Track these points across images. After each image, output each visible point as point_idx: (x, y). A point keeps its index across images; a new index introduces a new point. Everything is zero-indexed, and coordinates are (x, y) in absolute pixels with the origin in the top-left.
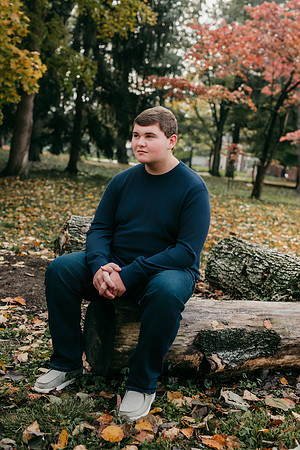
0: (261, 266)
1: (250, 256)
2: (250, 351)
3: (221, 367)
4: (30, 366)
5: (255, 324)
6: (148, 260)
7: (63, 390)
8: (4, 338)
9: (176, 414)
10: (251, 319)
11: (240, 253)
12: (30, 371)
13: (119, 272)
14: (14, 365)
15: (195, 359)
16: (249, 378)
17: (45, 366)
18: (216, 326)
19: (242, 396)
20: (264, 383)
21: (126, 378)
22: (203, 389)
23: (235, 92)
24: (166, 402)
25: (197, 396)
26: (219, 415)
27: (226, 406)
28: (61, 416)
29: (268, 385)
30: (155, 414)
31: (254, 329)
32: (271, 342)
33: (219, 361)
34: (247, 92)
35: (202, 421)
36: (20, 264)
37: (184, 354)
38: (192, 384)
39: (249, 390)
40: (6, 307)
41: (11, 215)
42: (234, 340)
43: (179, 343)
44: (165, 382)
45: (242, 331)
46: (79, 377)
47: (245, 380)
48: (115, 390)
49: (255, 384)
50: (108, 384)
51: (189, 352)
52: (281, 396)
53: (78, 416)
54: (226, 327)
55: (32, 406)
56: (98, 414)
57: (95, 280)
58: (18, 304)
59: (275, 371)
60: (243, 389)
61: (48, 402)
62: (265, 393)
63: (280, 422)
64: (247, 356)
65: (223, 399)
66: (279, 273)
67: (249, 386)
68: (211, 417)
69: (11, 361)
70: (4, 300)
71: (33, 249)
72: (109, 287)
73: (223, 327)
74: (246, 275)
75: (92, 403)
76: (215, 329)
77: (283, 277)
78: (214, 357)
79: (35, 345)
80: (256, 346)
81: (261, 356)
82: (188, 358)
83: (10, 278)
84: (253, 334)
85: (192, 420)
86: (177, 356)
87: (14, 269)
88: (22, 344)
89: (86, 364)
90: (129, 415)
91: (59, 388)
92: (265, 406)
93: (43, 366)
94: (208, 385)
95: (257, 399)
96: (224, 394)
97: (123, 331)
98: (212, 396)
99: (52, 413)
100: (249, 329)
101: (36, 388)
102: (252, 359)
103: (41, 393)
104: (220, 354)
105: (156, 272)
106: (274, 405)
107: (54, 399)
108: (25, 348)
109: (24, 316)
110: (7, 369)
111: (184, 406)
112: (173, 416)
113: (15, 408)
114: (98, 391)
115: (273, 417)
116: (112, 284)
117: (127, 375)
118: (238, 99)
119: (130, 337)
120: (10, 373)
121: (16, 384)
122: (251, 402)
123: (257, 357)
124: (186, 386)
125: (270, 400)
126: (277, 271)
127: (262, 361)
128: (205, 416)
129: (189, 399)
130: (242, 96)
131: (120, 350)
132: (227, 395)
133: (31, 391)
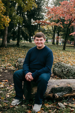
0: (66, 69)
1: (64, 67)
2: (65, 92)
3: (58, 97)
4: (10, 98)
5: (66, 85)
6: (38, 71)
7: (19, 104)
8: (3, 91)
9: (47, 109)
10: (65, 84)
11: (61, 66)
12: (10, 100)
13: (31, 75)
14: (6, 98)
15: (51, 95)
16: (65, 99)
17: (14, 98)
18: (56, 86)
19: (63, 104)
20: (69, 100)
21: (34, 101)
22: (54, 103)
23: (58, 24)
24: (44, 106)
25: (52, 105)
26: (58, 109)
27: (60, 107)
28: (18, 111)
29: (70, 100)
30: (42, 110)
31: (66, 87)
32: (70, 90)
33: (57, 95)
34: (61, 24)
35: (54, 111)
36: (6, 71)
37: (48, 94)
38: (51, 101)
39: (65, 102)
40: (3, 83)
41: (3, 58)
42: (61, 90)
43: (47, 91)
44: (44, 101)
45: (63, 87)
46: (23, 101)
47: (64, 100)
48: (32, 104)
49: (66, 101)
50: (30, 102)
51: (50, 93)
52: (73, 103)
53: (23, 111)
54: (59, 86)
55: (11, 109)
56: (28, 110)
57: (26, 77)
58: (6, 82)
59: (71, 97)
60: (63, 102)
61: (15, 108)
62: (69, 103)
63: (73, 111)
64: (64, 94)
65: (59, 105)
66: (71, 71)
67: (65, 101)
68: (56, 110)
69: (5, 97)
70: (3, 81)
71: (9, 66)
72: (29, 79)
73: (58, 87)
74: (63, 72)
75: (26, 107)
76: (56, 87)
77: (72, 72)
78: (56, 94)
79: (11, 93)
80: (66, 91)
81: (68, 93)
82: (49, 95)
83: (4, 75)
84: (65, 88)
85: (51, 111)
86: (47, 94)
87: (5, 72)
88: (8, 93)
89: (24, 97)
90: (35, 110)
91: (18, 104)
92: (69, 106)
93: (13, 98)
94: (55, 101)
95: (67, 104)
96: (59, 104)
97: (33, 89)
98: (56, 104)
99: (16, 111)
100: (64, 87)
101: (12, 104)
102: (65, 94)
103: (13, 106)
104: (57, 93)
105: (41, 74)
106: (71, 106)
107: (17, 107)
108: (8, 94)
109: (8, 85)
110: (4, 99)
111: (49, 107)
112: (46, 110)
113: (7, 110)
114: (27, 104)
115: (71, 109)
116: (30, 78)
117: (34, 100)
118: (59, 25)
119: (35, 90)
120: (5, 100)
121: (7, 103)
122: (66, 105)
123: (66, 94)
124: (49, 102)
125: (70, 105)
126: (70, 70)
127: (68, 95)
128: (54, 110)
129: (50, 106)
130: (60, 24)
131: (32, 94)
132: (60, 104)
133: (11, 105)
